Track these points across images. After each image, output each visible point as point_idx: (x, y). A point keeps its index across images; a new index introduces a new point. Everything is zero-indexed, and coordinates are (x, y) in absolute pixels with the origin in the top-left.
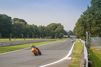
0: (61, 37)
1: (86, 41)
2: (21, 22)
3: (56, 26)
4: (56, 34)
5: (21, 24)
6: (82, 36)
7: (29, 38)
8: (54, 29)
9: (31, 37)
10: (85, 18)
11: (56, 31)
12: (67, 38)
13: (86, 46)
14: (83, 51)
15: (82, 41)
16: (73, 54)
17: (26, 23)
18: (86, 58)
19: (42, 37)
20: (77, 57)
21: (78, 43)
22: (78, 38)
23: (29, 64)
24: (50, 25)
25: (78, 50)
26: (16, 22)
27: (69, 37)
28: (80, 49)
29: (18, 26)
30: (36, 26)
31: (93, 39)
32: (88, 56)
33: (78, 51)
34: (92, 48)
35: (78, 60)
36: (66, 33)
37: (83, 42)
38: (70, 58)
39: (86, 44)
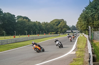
0: (64, 33)
1: (89, 35)
2: (25, 19)
3: (58, 22)
4: (60, 30)
5: (25, 22)
6: (85, 30)
7: (33, 34)
8: (57, 25)
9: (35, 33)
10: (87, 13)
11: (59, 26)
12: (70, 32)
13: (89, 40)
14: (87, 45)
15: (85, 35)
16: (77, 48)
17: (29, 20)
18: (90, 52)
19: (45, 33)
20: (81, 51)
21: (81, 37)
22: (81, 32)
23: (34, 60)
24: (53, 21)
25: (82, 44)
26: (20, 19)
27: (72, 32)
28: (84, 43)
29: (22, 23)
30: (39, 23)
31: (96, 33)
32: (92, 50)
33: (82, 46)
34: (95, 42)
35: (82, 54)
36: (69, 29)
37: (87, 36)
38: (75, 52)
39: (89, 38)
